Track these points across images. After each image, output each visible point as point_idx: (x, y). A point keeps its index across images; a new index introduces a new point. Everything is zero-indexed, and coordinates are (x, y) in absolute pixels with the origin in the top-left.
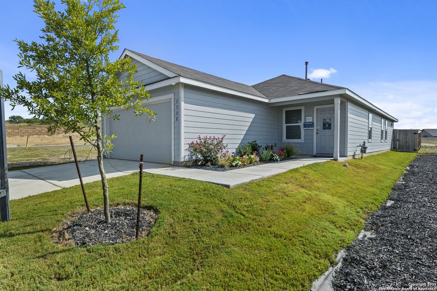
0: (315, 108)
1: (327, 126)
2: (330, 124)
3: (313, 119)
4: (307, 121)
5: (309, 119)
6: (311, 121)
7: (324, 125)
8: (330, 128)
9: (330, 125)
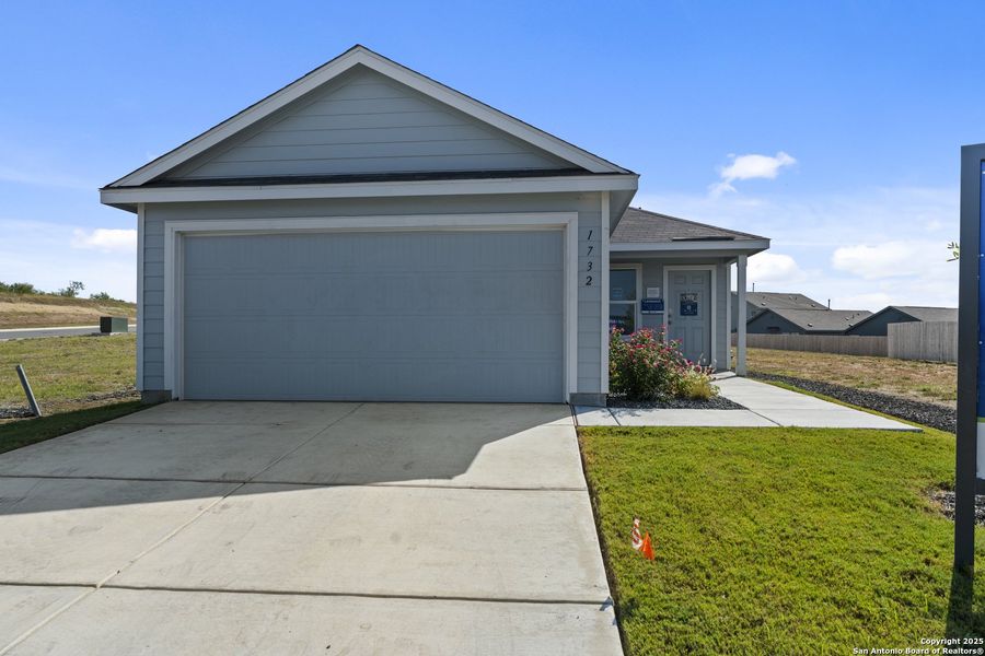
0: (666, 269)
1: (689, 308)
2: (696, 304)
3: (662, 293)
4: (649, 296)
5: (653, 293)
6: (657, 296)
7: (683, 306)
8: (695, 314)
9: (695, 306)
